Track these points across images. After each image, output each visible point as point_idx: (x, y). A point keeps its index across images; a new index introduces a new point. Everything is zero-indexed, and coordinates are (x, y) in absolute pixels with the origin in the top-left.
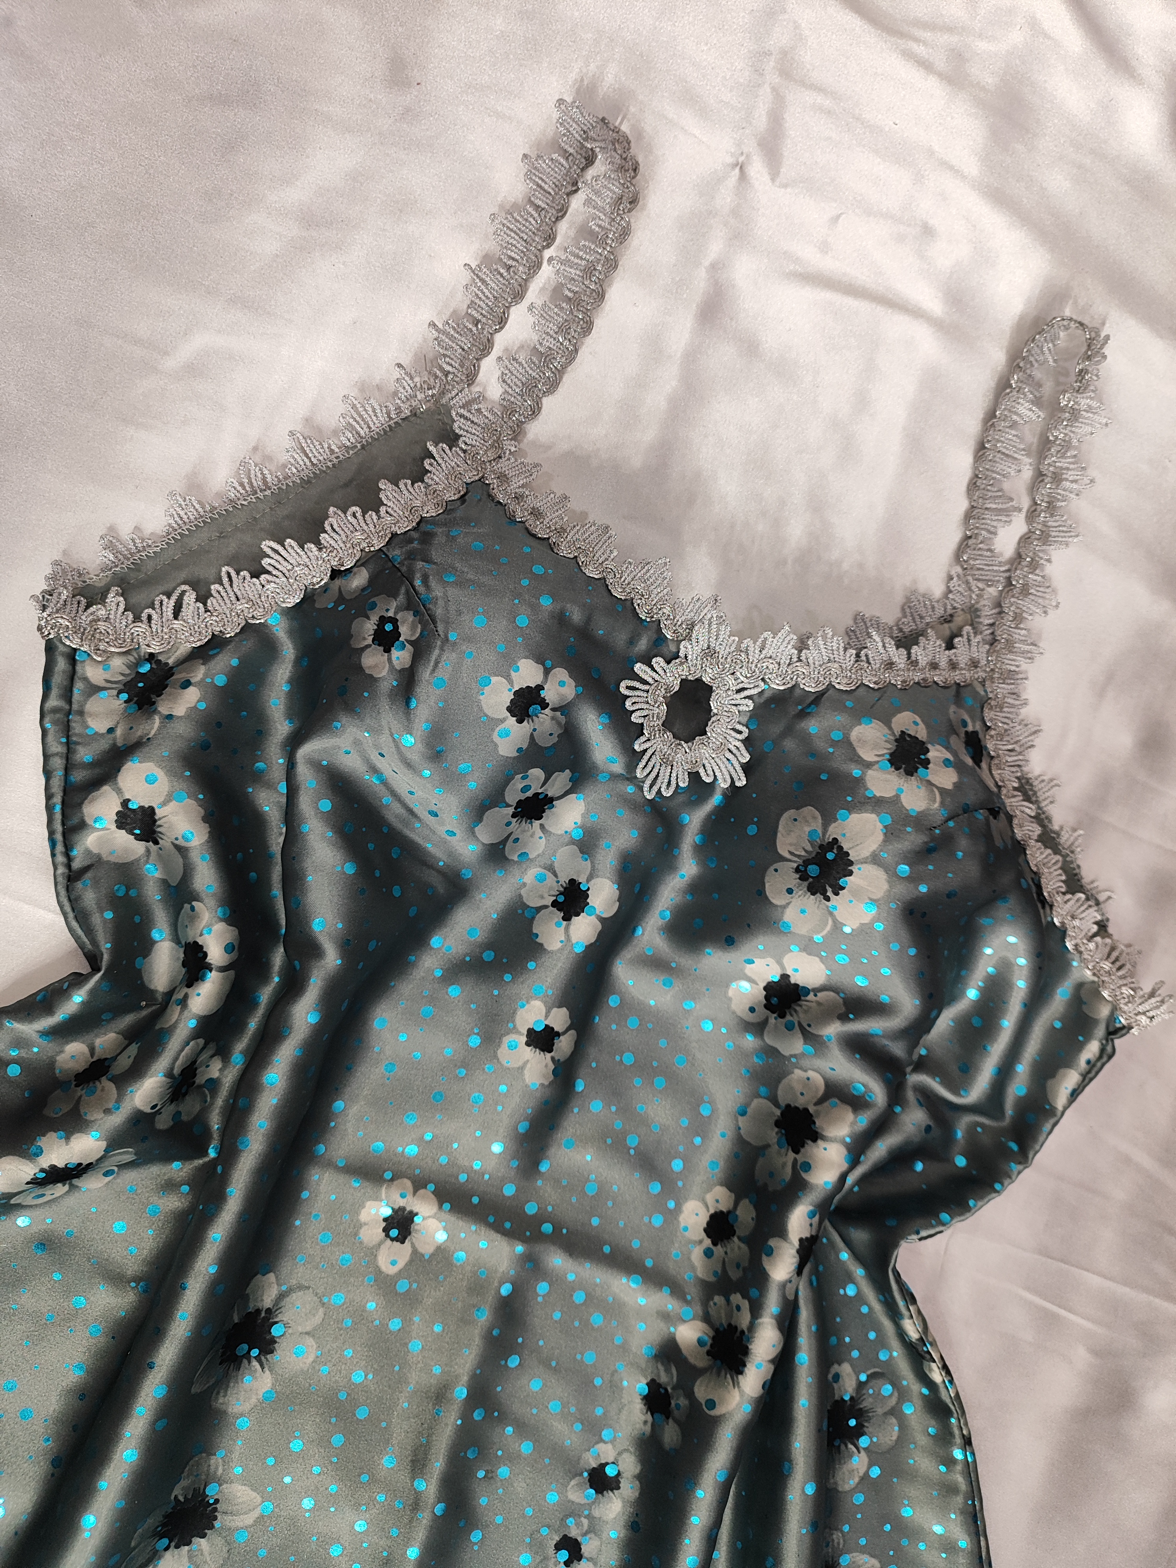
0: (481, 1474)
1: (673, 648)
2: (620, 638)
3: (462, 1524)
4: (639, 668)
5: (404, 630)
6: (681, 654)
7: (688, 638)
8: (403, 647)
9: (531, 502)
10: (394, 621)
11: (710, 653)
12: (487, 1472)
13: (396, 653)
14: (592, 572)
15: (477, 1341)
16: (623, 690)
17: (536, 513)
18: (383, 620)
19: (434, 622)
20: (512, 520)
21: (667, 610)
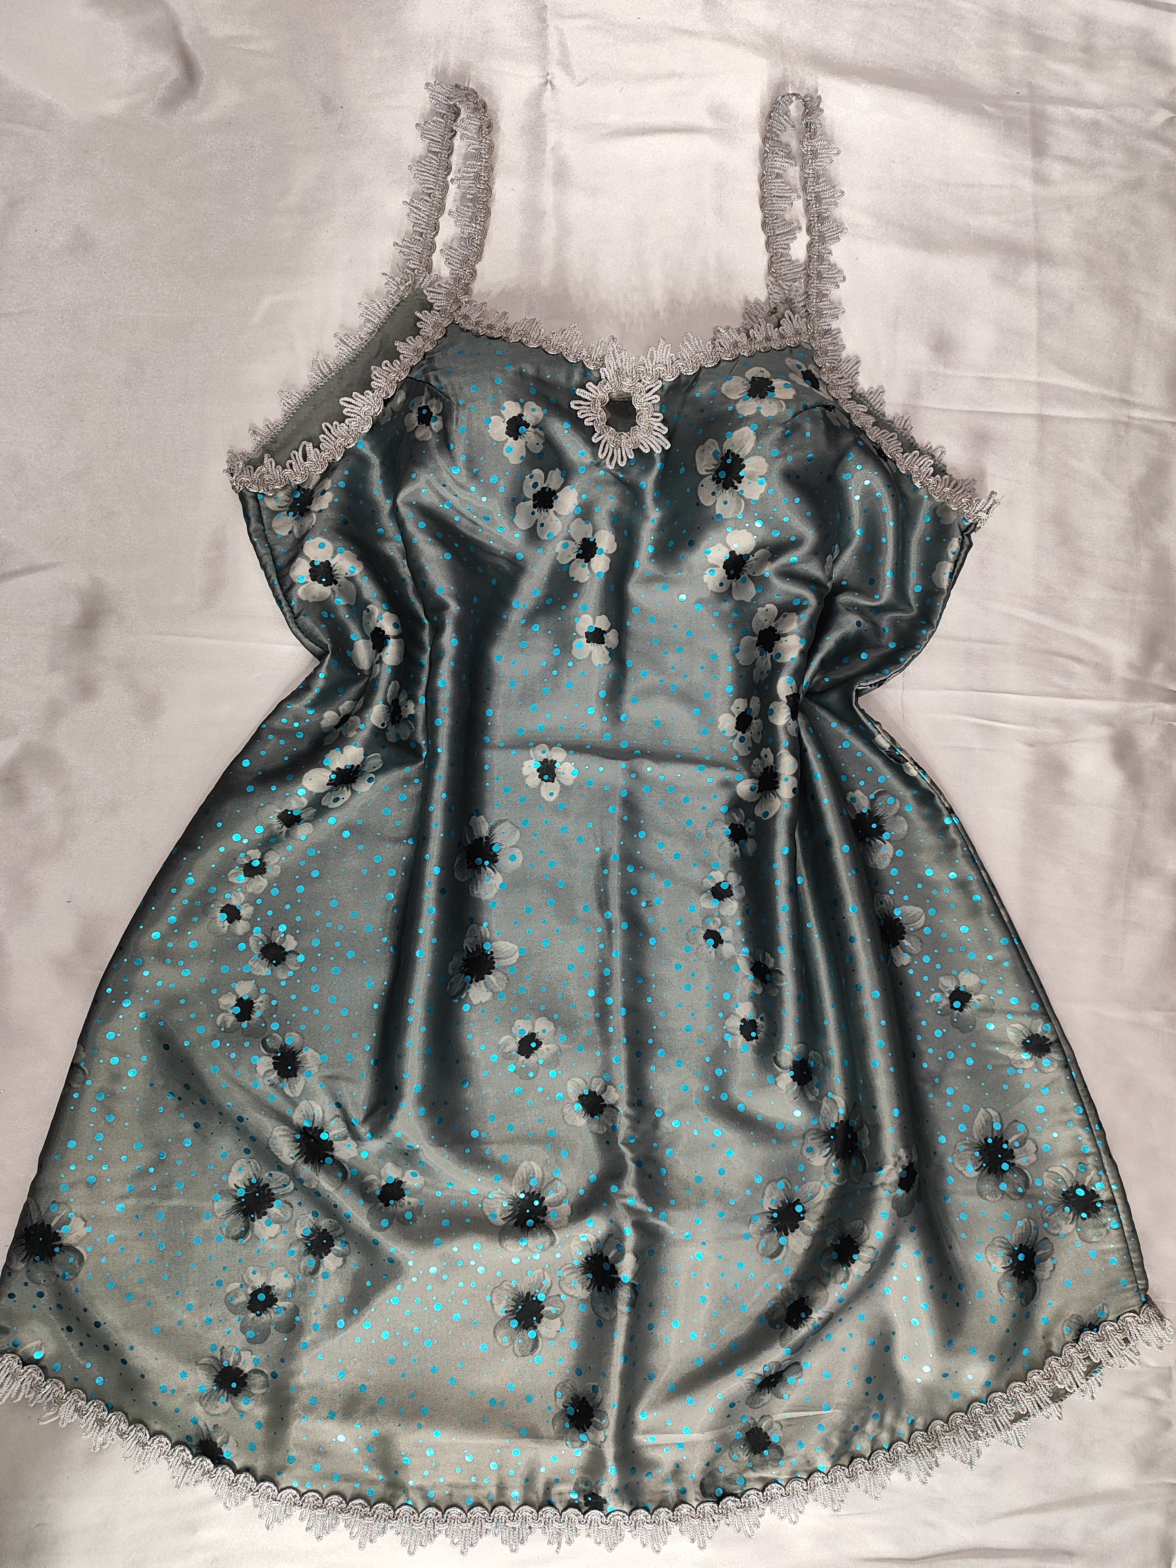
0: (644, 904)
1: (596, 375)
2: (562, 376)
3: (641, 935)
4: (579, 392)
5: (433, 410)
6: (603, 377)
7: (604, 365)
8: (436, 419)
9: (485, 323)
10: (426, 407)
11: (618, 372)
12: (647, 902)
13: (433, 424)
14: (533, 345)
16: (573, 407)
17: (490, 327)
18: (420, 409)
19: (449, 398)
20: (477, 335)
21: (585, 353)
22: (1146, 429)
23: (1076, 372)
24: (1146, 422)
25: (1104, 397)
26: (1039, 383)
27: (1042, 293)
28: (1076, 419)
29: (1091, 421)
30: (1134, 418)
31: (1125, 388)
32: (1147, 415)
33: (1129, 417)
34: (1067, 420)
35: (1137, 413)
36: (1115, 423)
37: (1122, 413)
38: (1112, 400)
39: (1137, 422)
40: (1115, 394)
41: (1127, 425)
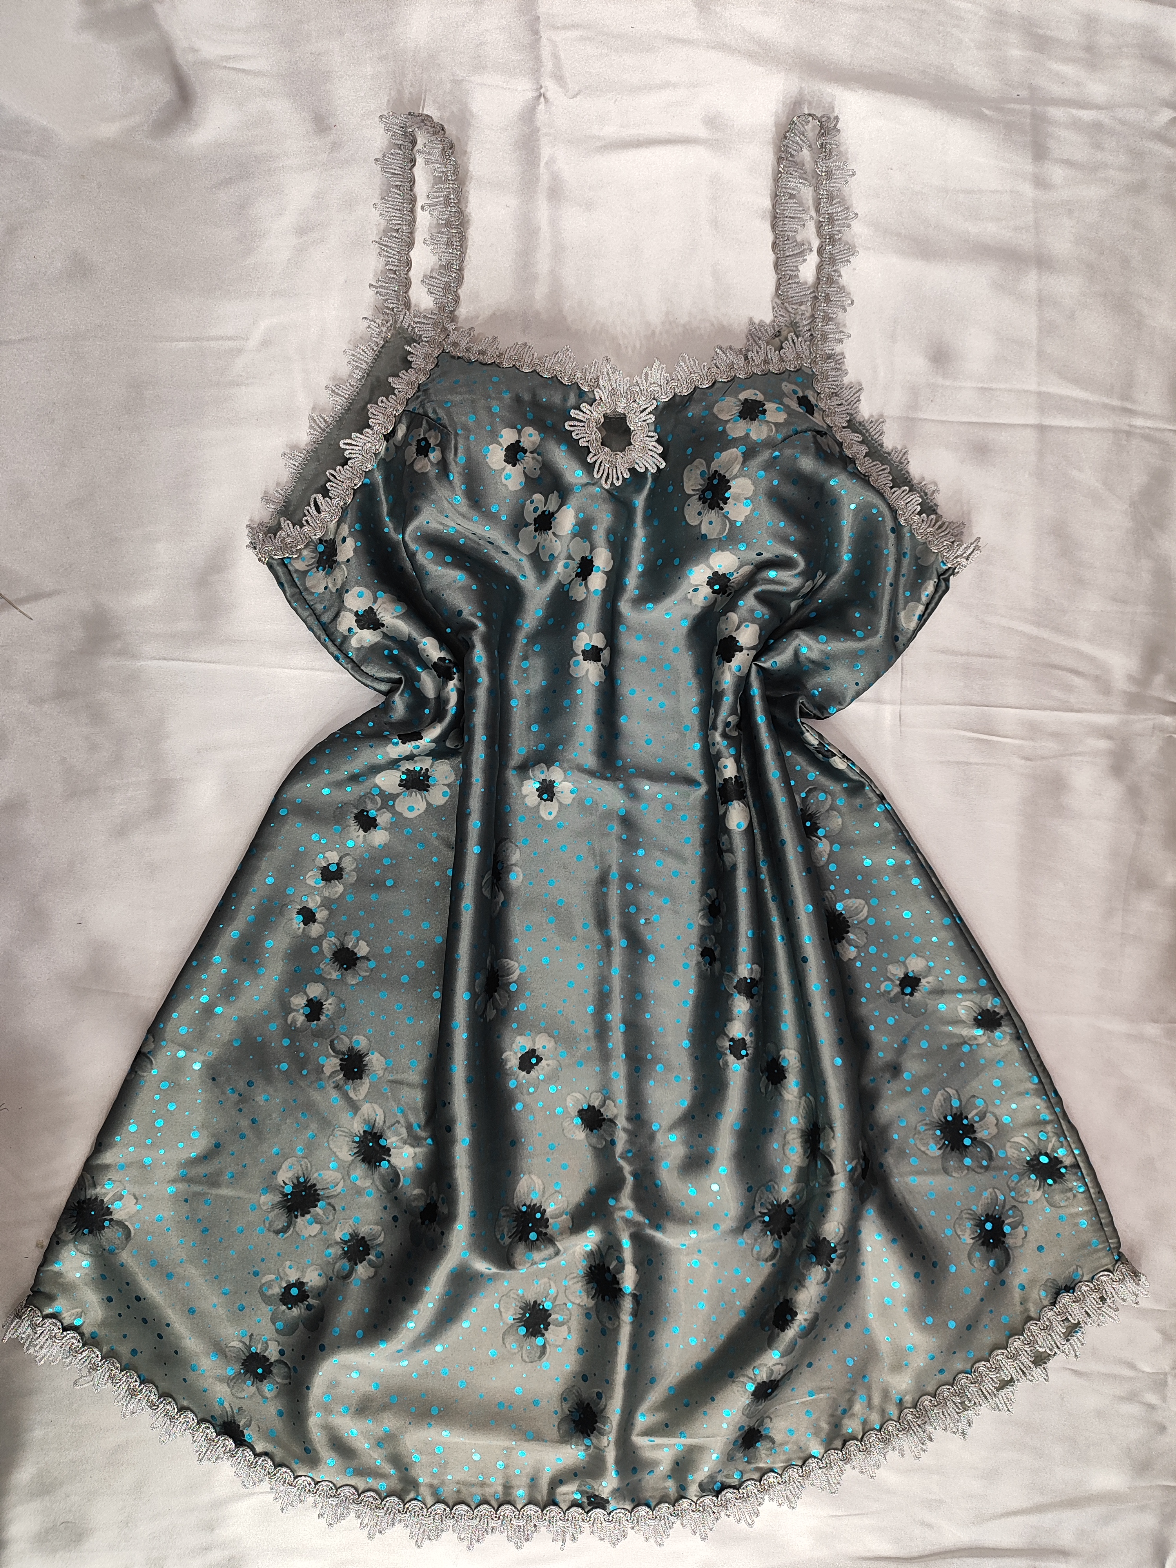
0: (642, 921)
1: (591, 396)
2: (557, 399)
3: (640, 952)
4: (573, 413)
5: (432, 441)
6: (597, 398)
7: (598, 386)
8: (434, 450)
9: (476, 348)
10: (425, 439)
11: (613, 392)
12: (646, 919)
13: (431, 455)
14: (526, 370)
15: (616, 845)
16: (567, 427)
17: (482, 353)
18: (419, 441)
19: (446, 428)
20: (470, 362)
21: (579, 375)
22: (1147, 438)
23: (1077, 381)
24: (1147, 431)
25: (1106, 406)
26: (1039, 394)
27: (1042, 301)
28: (1076, 428)
29: (1091, 430)
30: (1135, 427)
31: (1126, 396)
32: (1149, 423)
33: (1131, 426)
34: (1067, 430)
35: (1139, 422)
36: (1116, 431)
37: (1123, 422)
38: (1113, 409)
39: (1138, 431)
40: (1116, 403)
41: (1128, 434)
